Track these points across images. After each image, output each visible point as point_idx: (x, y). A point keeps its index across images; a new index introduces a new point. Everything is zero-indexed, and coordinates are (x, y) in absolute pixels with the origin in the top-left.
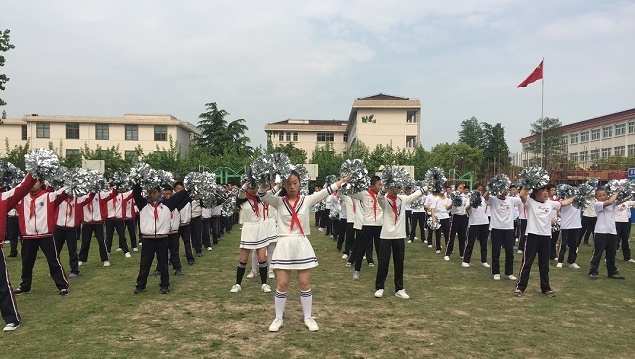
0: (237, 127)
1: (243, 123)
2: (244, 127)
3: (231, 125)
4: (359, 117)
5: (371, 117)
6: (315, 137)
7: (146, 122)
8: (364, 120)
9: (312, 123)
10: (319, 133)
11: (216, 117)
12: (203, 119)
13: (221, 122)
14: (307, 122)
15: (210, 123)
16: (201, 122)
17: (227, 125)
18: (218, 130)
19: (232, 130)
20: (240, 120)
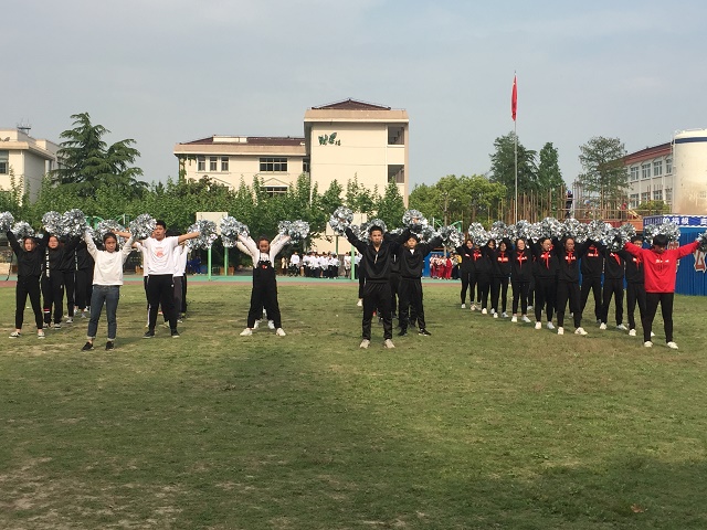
0: (123, 152)
1: (131, 146)
2: (134, 152)
3: (112, 149)
5: (333, 137)
6: (257, 164)
8: (322, 141)
9: (252, 141)
10: (262, 158)
11: (89, 136)
12: (66, 139)
13: (97, 144)
14: (244, 140)
15: (78, 146)
16: (65, 144)
17: (107, 149)
18: (90, 156)
19: (113, 157)
20: (127, 141)
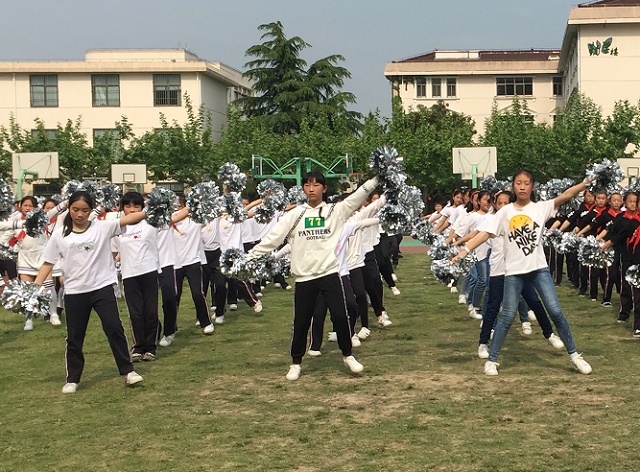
0: (328, 72)
1: (339, 64)
2: (343, 72)
3: (313, 69)
4: (583, 43)
5: (607, 44)
6: (493, 87)
7: (135, 68)
8: (593, 50)
9: (485, 56)
10: (500, 79)
11: (280, 55)
12: (254, 58)
13: (294, 63)
14: (475, 56)
15: (269, 66)
16: (252, 64)
17: (306, 68)
18: (287, 79)
19: (317, 79)
20: (333, 58)
